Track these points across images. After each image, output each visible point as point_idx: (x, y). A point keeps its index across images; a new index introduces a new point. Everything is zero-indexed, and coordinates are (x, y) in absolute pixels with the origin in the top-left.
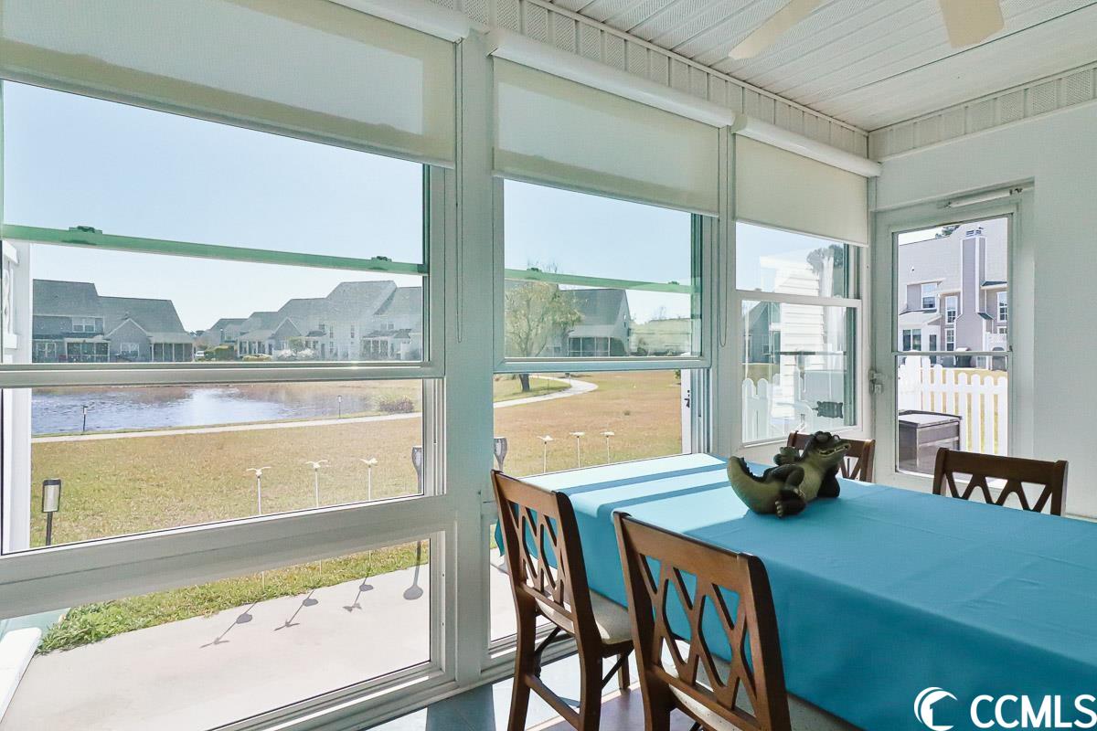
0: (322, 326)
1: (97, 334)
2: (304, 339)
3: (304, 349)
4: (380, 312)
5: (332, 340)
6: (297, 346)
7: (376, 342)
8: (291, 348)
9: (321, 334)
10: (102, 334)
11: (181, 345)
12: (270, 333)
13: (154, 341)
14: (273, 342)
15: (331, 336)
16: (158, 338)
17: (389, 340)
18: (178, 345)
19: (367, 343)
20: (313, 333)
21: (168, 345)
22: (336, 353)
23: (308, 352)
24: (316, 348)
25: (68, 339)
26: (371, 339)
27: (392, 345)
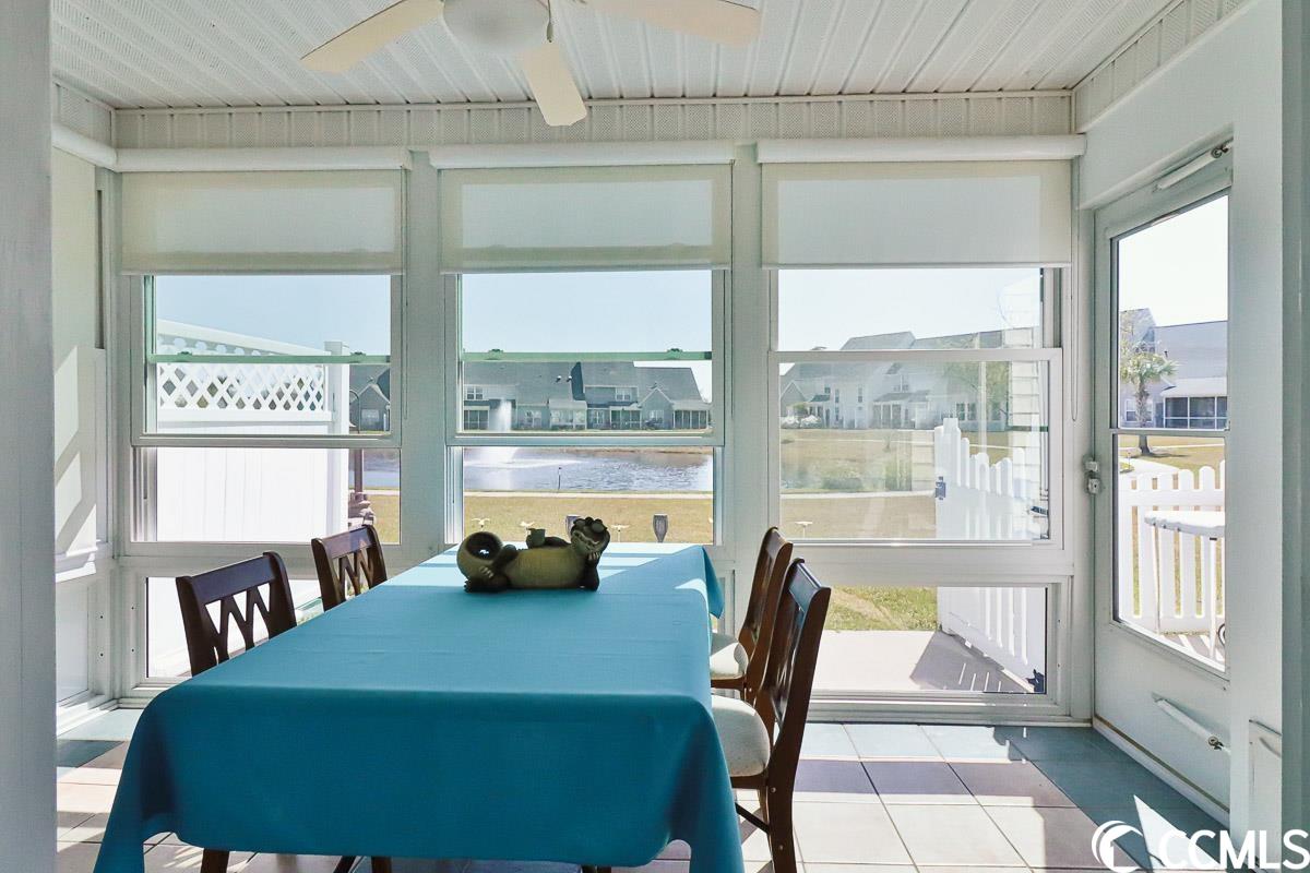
0: (828, 390)
1: (632, 403)
2: (808, 405)
3: (808, 416)
4: (893, 370)
5: (837, 406)
6: (802, 412)
7: (887, 408)
8: (796, 414)
9: (825, 398)
10: (637, 402)
11: (697, 412)
13: (676, 407)
15: (837, 401)
16: (678, 406)
17: (903, 403)
18: (695, 412)
19: (876, 408)
20: (818, 398)
21: (687, 412)
22: (842, 422)
23: (812, 419)
24: (819, 415)
25: (612, 408)
26: (881, 404)
27: (907, 411)
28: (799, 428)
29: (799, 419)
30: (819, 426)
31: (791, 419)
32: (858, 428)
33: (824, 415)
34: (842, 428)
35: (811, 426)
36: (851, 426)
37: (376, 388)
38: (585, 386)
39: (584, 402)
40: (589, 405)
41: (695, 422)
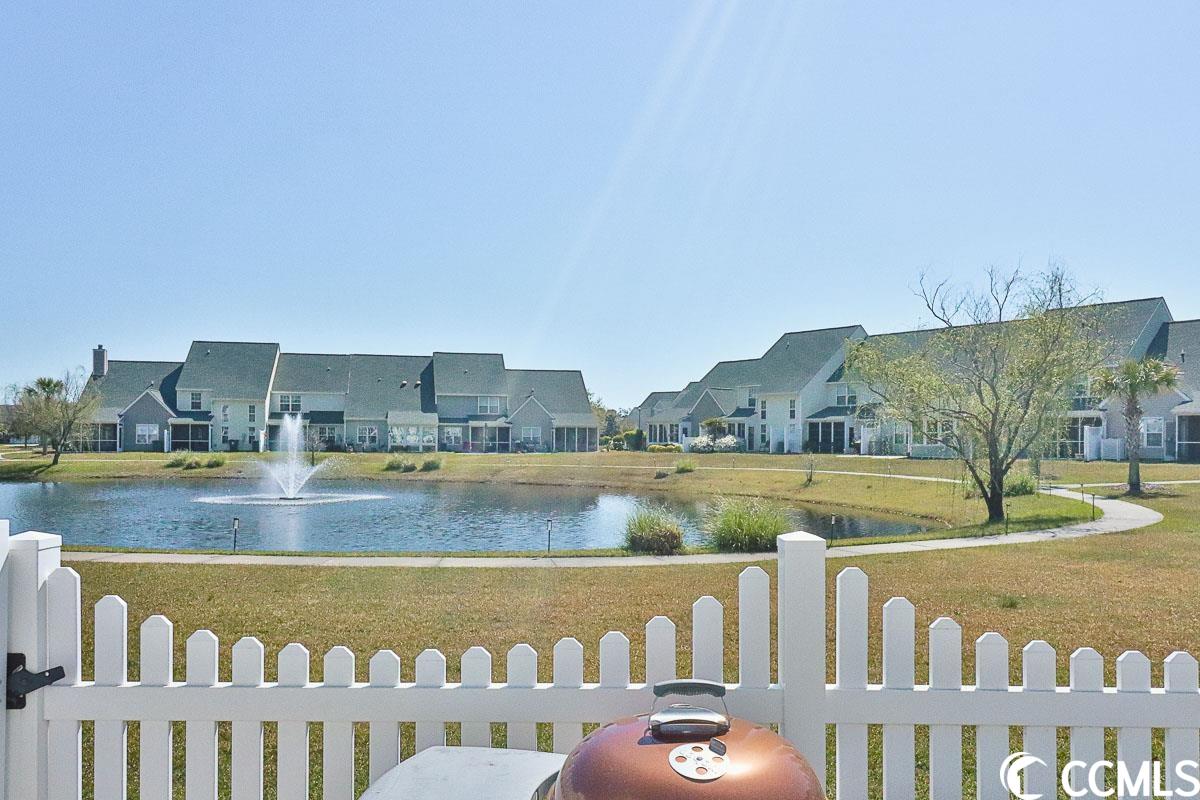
0: (752, 402)
1: (499, 417)
2: (725, 421)
3: (725, 436)
4: (836, 376)
5: (763, 422)
6: (717, 431)
7: (827, 426)
8: (710, 433)
9: (749, 412)
10: (506, 416)
11: (585, 429)
12: (684, 413)
13: (557, 423)
14: (688, 425)
15: (764, 417)
16: (560, 421)
17: (848, 421)
18: (582, 430)
19: (813, 427)
20: (739, 412)
21: (571, 430)
22: (768, 442)
23: (729, 440)
24: (741, 434)
25: (472, 423)
26: (820, 420)
27: (851, 429)
28: (713, 451)
29: (714, 440)
30: (738, 449)
31: (703, 440)
32: (789, 452)
33: (746, 435)
34: (768, 452)
35: (728, 449)
36: (780, 449)
37: (158, 396)
38: (437, 394)
39: (435, 416)
40: (440, 420)
41: (582, 441)
